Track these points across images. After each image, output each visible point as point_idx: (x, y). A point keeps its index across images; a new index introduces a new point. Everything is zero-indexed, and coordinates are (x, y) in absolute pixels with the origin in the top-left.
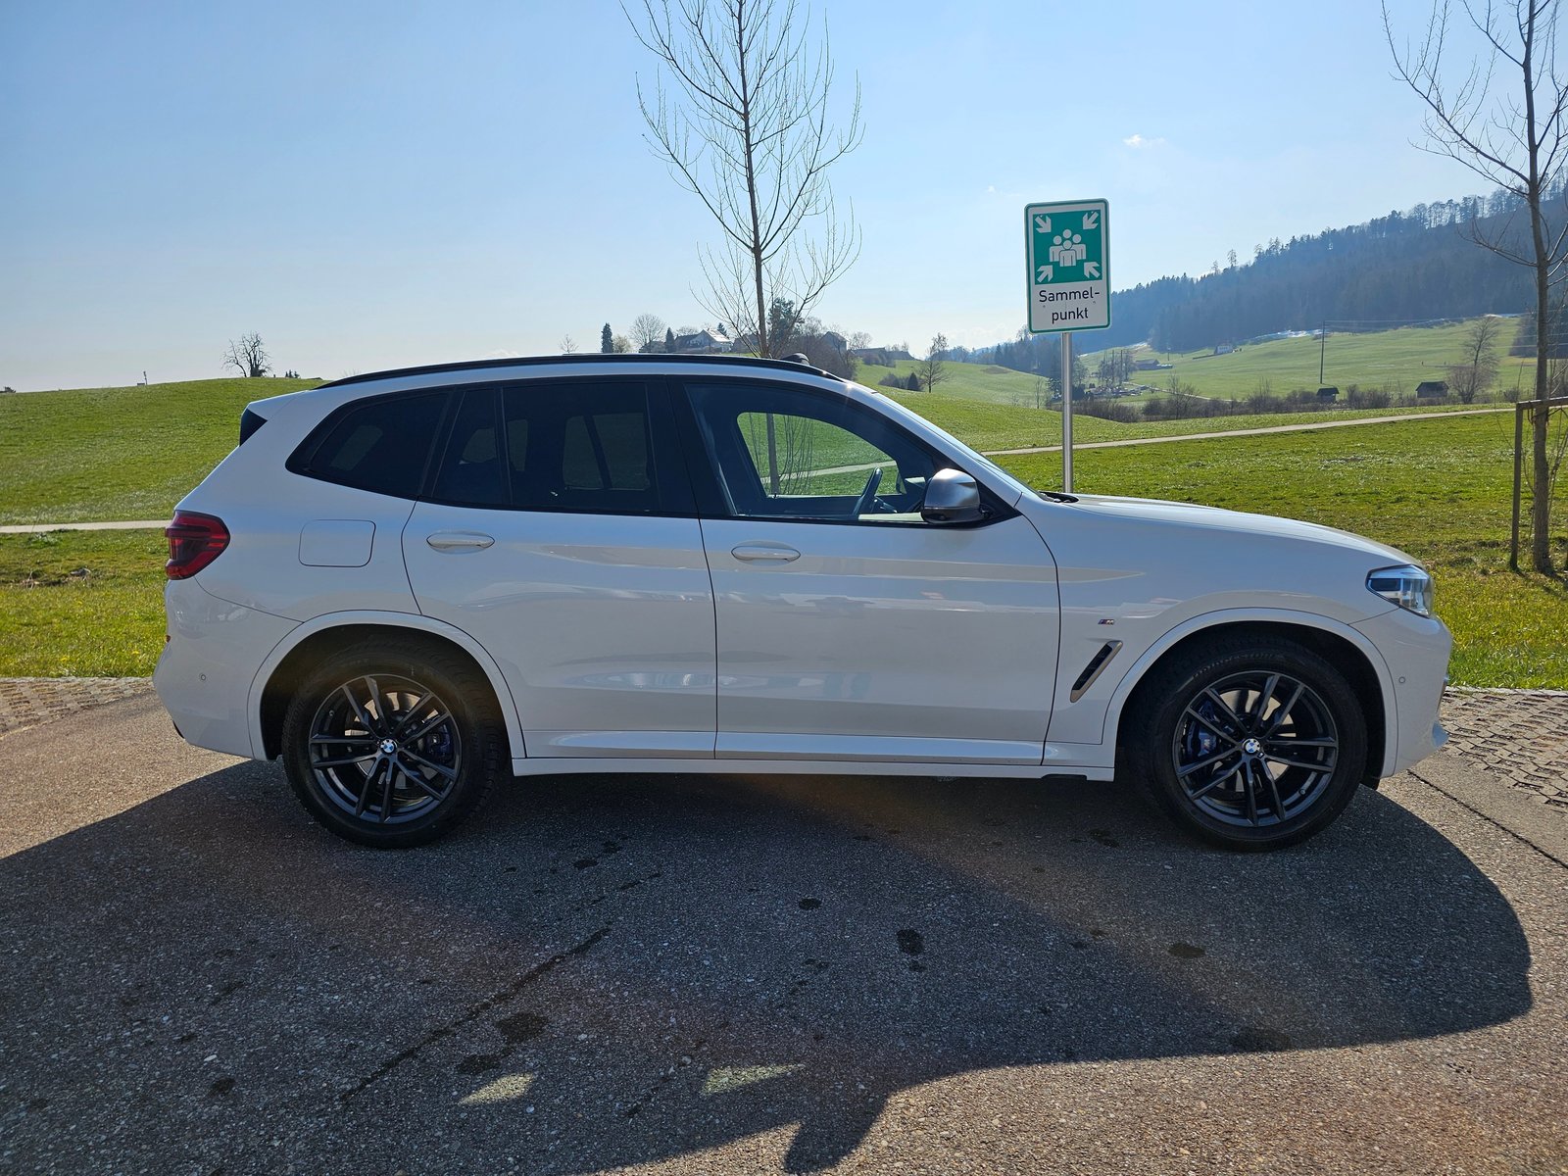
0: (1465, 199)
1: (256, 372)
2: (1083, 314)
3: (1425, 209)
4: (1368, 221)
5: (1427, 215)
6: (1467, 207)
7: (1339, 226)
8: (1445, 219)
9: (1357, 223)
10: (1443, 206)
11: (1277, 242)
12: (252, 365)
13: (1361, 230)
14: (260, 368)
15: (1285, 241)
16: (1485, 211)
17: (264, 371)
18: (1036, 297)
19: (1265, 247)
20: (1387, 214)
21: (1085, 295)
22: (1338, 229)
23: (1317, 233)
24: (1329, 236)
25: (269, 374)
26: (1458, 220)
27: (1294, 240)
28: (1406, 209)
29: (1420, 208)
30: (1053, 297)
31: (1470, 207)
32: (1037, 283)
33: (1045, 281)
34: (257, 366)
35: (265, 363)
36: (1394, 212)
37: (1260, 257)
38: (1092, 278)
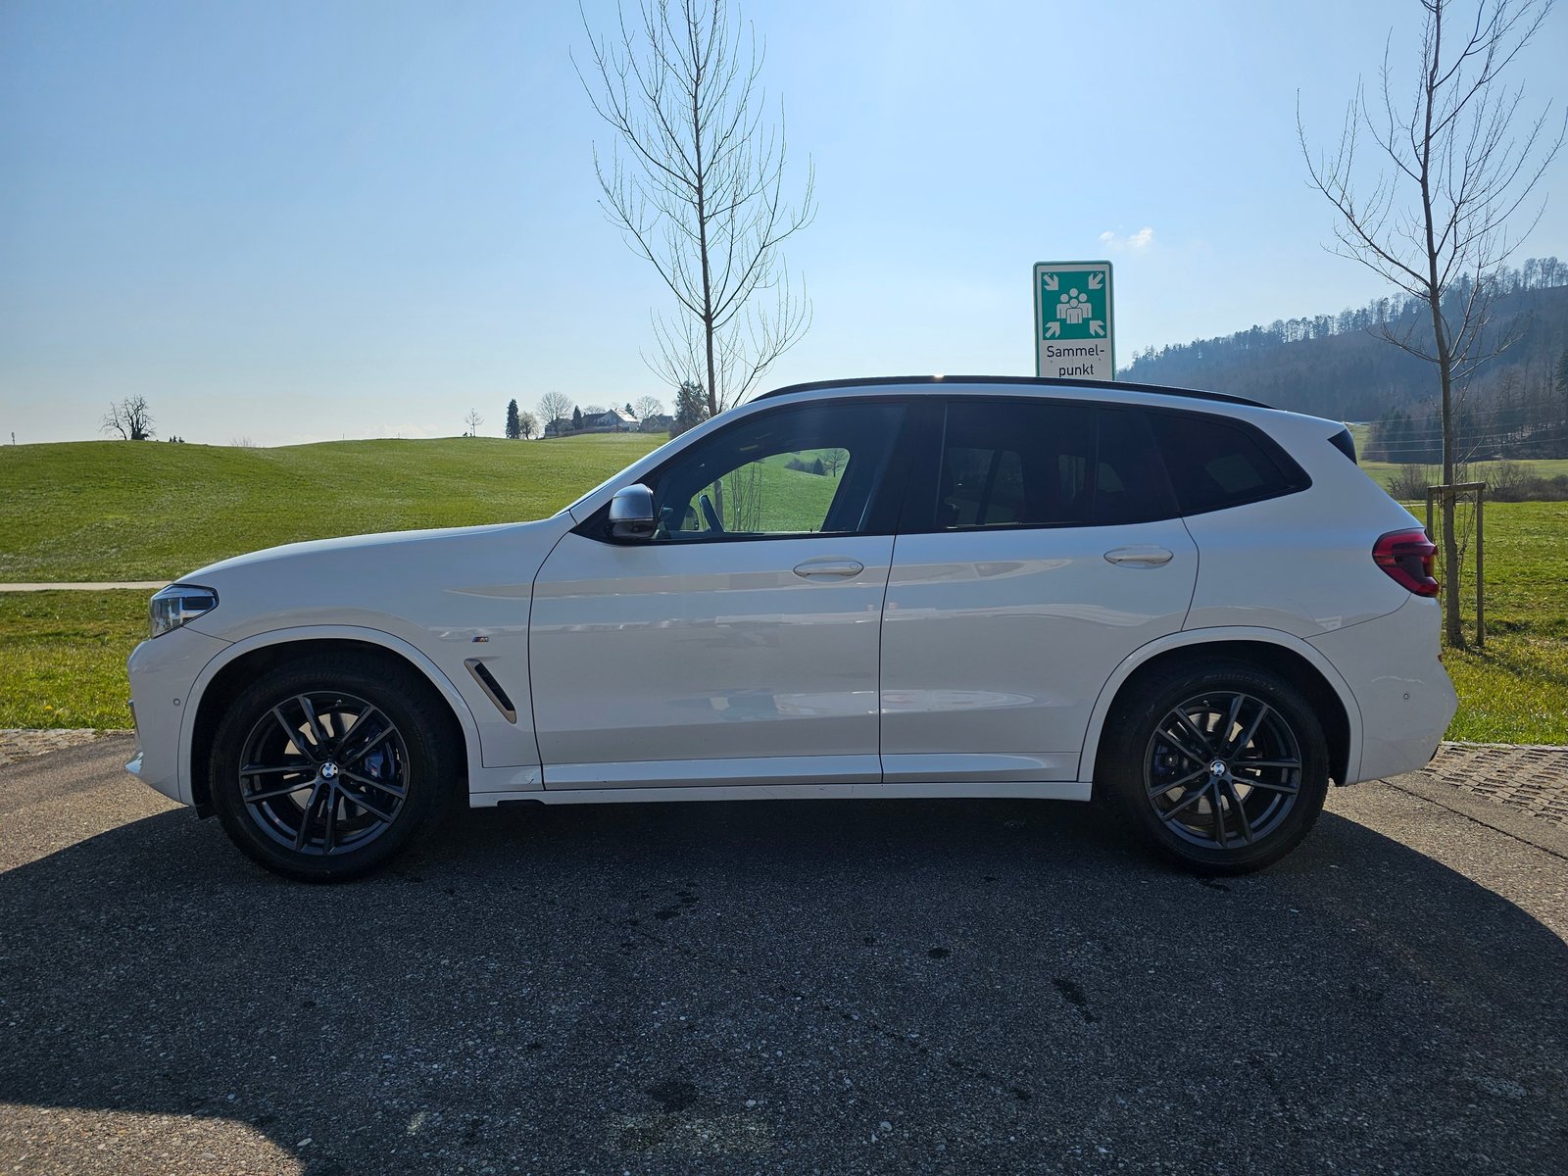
0: (1317, 318)
1: (137, 435)
2: (1089, 370)
3: (1283, 325)
4: (1233, 333)
5: (1284, 330)
6: (1319, 325)
7: (1208, 337)
8: (1300, 335)
9: (1223, 335)
10: (1298, 323)
11: (1152, 349)
12: (134, 429)
13: (1227, 341)
14: (143, 432)
15: (1159, 349)
16: (1334, 329)
17: (147, 435)
18: (1044, 352)
19: (1142, 354)
20: (1249, 328)
21: (1090, 352)
22: (1207, 339)
23: (1187, 343)
24: (1199, 346)
25: (152, 438)
26: (1311, 336)
27: (1167, 348)
28: (1266, 324)
29: (1278, 324)
30: (1060, 353)
31: (1321, 325)
32: (1045, 338)
33: (1053, 337)
34: (140, 430)
35: (148, 427)
36: (1255, 327)
37: (1137, 362)
38: (1097, 336)
